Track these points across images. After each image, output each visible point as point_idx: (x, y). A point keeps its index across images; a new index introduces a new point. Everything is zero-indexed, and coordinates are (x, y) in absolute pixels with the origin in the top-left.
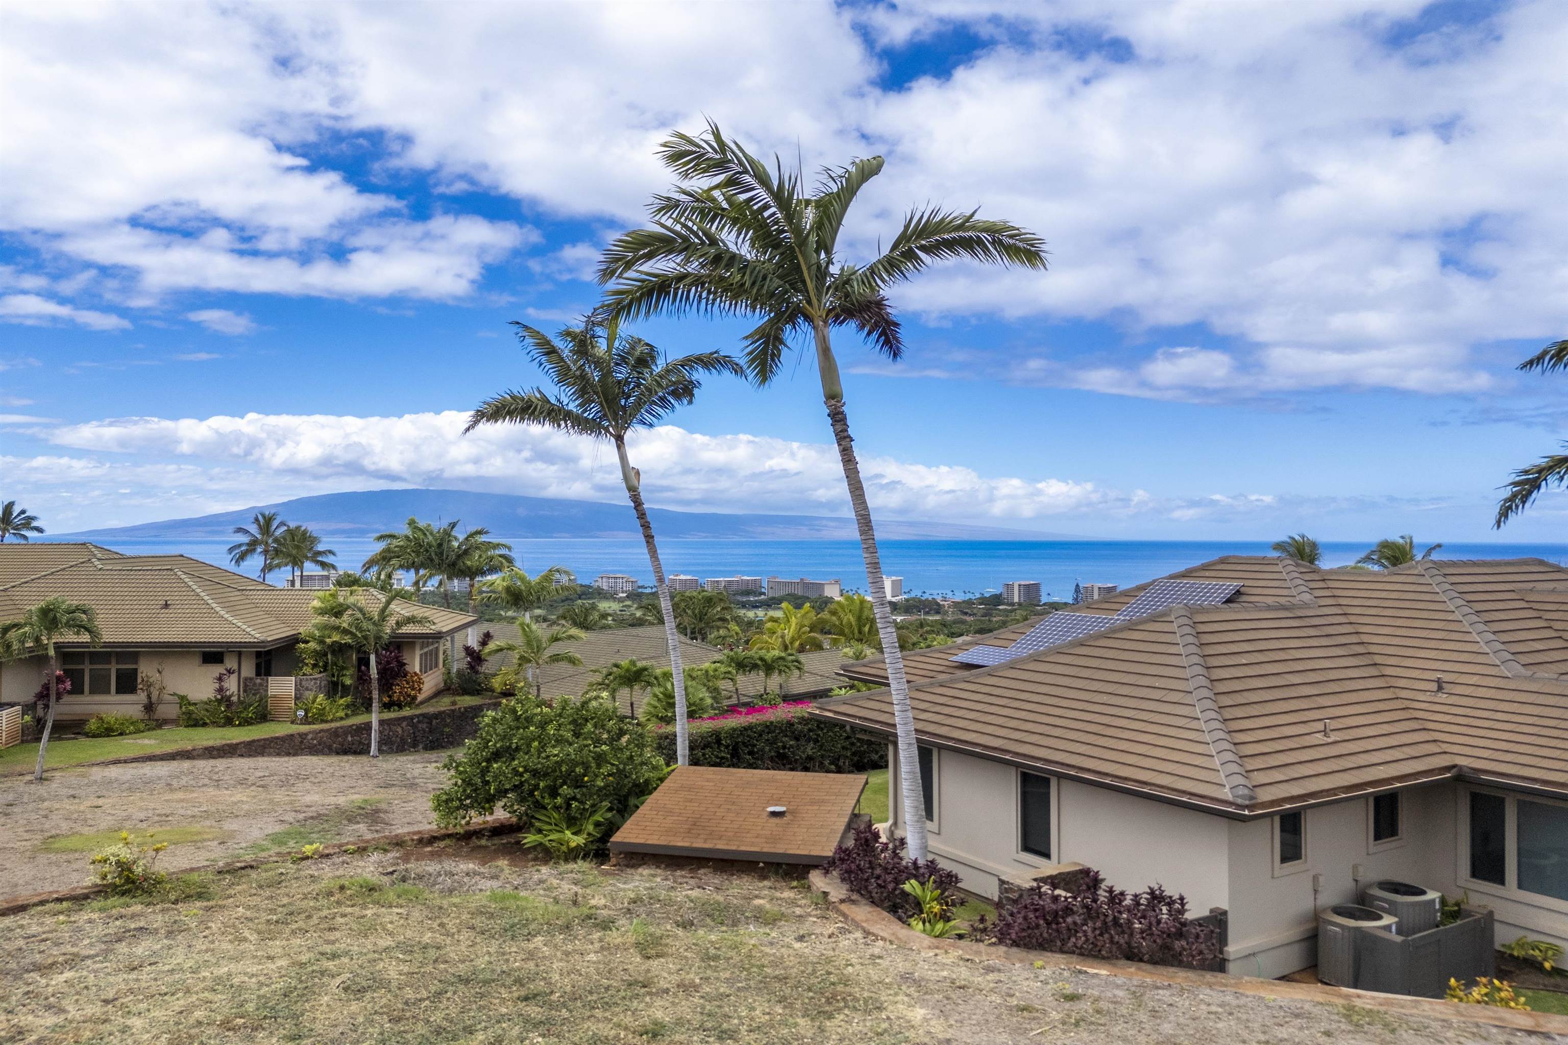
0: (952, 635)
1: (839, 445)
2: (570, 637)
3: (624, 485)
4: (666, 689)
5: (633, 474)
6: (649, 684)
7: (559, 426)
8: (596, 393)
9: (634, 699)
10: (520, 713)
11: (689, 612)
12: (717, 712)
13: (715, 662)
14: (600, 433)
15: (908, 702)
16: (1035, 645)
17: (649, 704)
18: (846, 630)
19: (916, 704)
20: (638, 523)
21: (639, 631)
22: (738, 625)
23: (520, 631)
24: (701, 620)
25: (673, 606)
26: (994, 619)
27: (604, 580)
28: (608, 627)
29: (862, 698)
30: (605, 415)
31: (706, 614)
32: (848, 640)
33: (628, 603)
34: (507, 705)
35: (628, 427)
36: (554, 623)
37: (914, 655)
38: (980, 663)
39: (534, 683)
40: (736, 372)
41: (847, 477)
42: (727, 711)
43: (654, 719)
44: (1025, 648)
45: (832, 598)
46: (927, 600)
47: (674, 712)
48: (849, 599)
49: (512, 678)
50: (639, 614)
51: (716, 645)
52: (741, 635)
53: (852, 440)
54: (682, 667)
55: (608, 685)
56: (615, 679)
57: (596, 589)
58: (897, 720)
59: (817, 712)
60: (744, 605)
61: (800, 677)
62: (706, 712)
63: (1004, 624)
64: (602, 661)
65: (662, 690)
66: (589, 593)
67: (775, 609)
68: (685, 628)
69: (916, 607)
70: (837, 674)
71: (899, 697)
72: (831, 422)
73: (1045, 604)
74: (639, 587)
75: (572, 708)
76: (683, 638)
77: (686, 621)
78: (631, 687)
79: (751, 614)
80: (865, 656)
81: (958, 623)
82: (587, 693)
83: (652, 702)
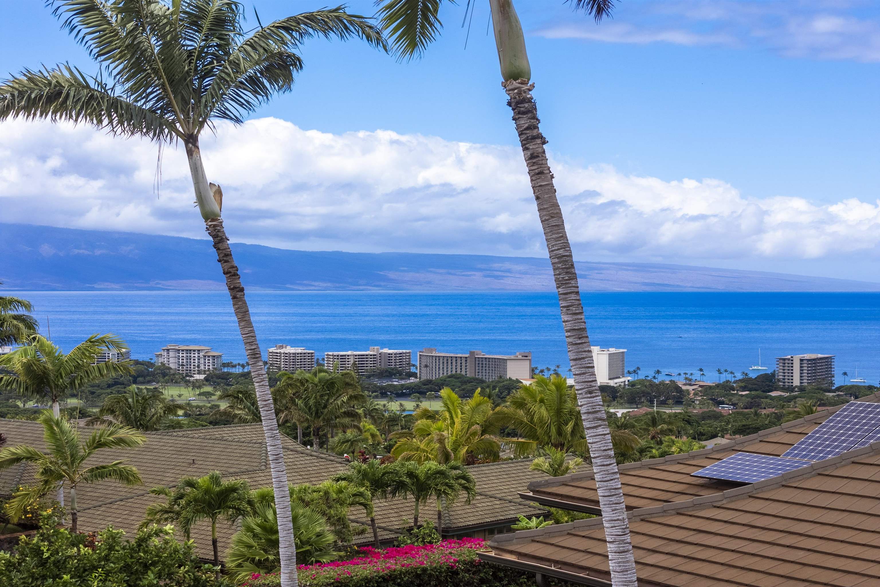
0: (700, 436)
1: (525, 149)
2: (120, 441)
3: (198, 209)
4: (266, 520)
5: (211, 193)
6: (239, 511)
7: (100, 122)
8: (156, 71)
9: (217, 535)
10: (46, 555)
11: (299, 402)
12: (342, 553)
13: (338, 480)
14: (162, 131)
15: (628, 538)
16: (820, 452)
17: (240, 542)
18: (539, 431)
19: (639, 540)
20: (219, 268)
21: (225, 432)
22: (375, 422)
23: (46, 434)
24: (317, 415)
25: (274, 394)
26: (764, 412)
27: (172, 354)
28: (177, 426)
29: (560, 533)
30: (169, 104)
31: (325, 407)
32: (542, 444)
33: (208, 389)
34: (27, 544)
35: (204, 121)
36: (96, 419)
37: (640, 468)
38: (738, 478)
39: (67, 510)
40: (369, 38)
41: (537, 198)
42: (358, 552)
43: (248, 563)
44: (805, 456)
45: (518, 381)
46: (662, 383)
47: (278, 553)
48: (542, 383)
49: (34, 502)
50: (224, 405)
51: (342, 454)
52: (381, 438)
53: (544, 142)
54: (288, 485)
55: (178, 514)
56: (188, 504)
57: (159, 368)
58: (612, 566)
59: (493, 554)
60: (383, 393)
61: (468, 502)
62: (327, 554)
63: (778, 419)
64: (169, 477)
65: (259, 520)
66: (149, 374)
67: (430, 398)
68: (295, 428)
69: (645, 394)
70: (523, 496)
71: (614, 531)
72: (512, 114)
73: (839, 389)
74: (224, 365)
75: (124, 548)
76: (290, 443)
77: (296, 417)
78: (213, 516)
79: (394, 406)
80: (567, 468)
81: (709, 417)
82: (146, 524)
83: (245, 539)
